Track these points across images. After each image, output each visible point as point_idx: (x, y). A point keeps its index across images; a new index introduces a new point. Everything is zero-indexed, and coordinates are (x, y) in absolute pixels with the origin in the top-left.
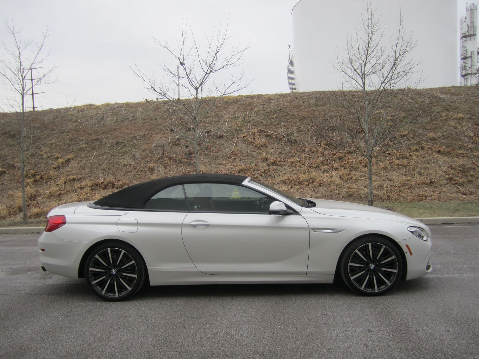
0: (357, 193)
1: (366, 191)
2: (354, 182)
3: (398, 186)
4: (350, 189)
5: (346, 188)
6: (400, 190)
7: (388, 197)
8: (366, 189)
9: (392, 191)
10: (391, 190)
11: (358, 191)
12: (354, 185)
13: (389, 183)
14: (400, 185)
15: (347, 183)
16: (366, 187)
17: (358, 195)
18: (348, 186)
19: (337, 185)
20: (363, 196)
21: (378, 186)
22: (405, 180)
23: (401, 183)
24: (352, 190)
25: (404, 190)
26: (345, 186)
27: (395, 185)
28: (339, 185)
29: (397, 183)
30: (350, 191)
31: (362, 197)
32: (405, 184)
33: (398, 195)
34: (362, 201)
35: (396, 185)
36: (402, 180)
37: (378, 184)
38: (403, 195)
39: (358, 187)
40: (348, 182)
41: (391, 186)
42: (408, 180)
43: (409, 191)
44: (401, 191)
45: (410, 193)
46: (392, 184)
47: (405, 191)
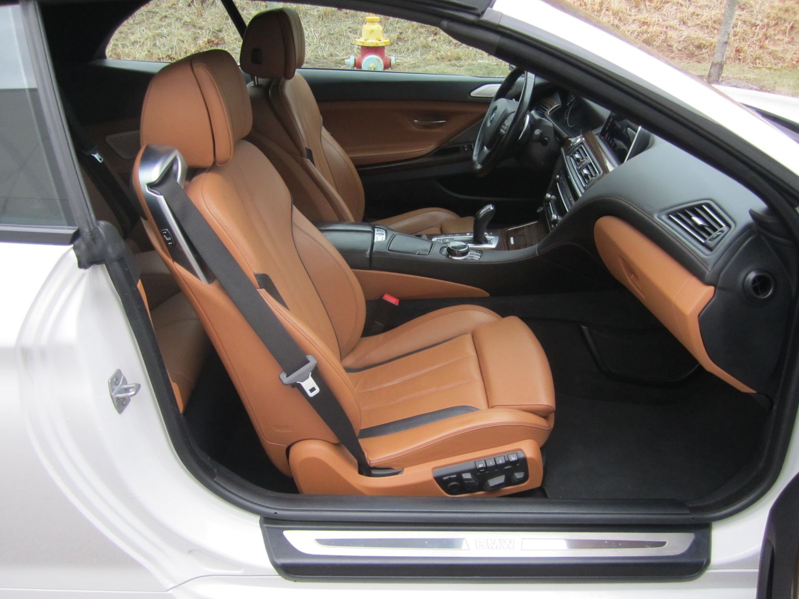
0: (663, 37)
1: (685, 34)
2: (655, 8)
3: (761, 24)
4: (646, 27)
5: (637, 23)
6: (765, 35)
7: (738, 51)
8: (683, 28)
9: (746, 37)
10: (745, 32)
11: (666, 33)
12: (655, 17)
13: (741, 15)
14: (766, 21)
15: (639, 10)
16: (684, 23)
17: (664, 41)
18: (642, 17)
19: (615, 14)
20: (675, 45)
21: (715, 22)
22: (780, 9)
23: (768, 17)
24: (650, 29)
25: (775, 35)
26: (633, 17)
27: (753, 21)
28: (621, 15)
29: (760, 17)
30: (647, 32)
31: (674, 49)
32: (778, 21)
33: (761, 47)
34: (673, 58)
35: (758, 22)
36: (772, 7)
37: (714, 15)
38: (772, 48)
39: (664, 21)
40: (642, 6)
41: (744, 22)
42: (787, 11)
43: (787, 39)
44: (766, 39)
45: (789, 43)
46: (749, 19)
47: (777, 37)
